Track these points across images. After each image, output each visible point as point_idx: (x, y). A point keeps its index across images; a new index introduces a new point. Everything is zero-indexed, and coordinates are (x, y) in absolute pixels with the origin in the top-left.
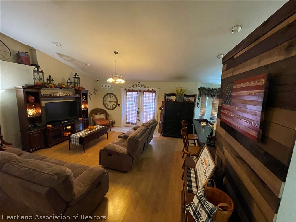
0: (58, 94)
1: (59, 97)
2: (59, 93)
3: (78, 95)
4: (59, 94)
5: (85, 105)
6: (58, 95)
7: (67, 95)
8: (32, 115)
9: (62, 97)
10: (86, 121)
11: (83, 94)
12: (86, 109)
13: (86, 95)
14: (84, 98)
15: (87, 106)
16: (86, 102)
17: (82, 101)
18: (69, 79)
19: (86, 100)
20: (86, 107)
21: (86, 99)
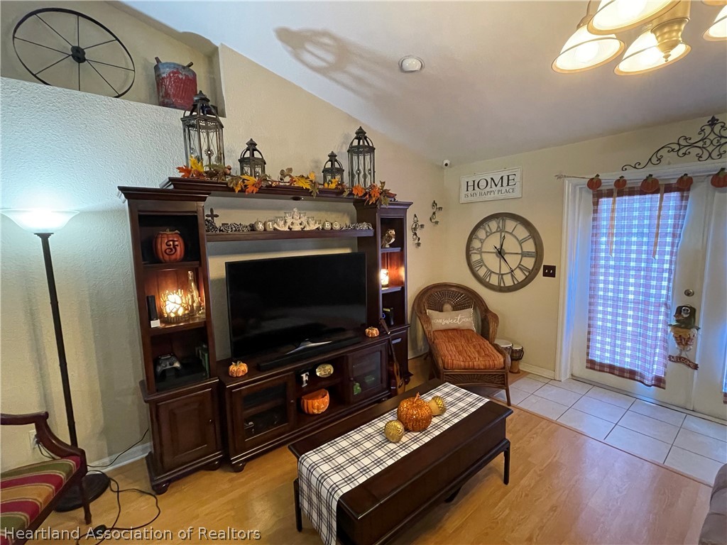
0: (285, 222)
1: (291, 235)
2: (289, 221)
3: (364, 226)
4: (289, 223)
5: (394, 271)
6: (287, 229)
7: (324, 225)
8: (178, 319)
9: (303, 234)
10: (399, 340)
11: (388, 223)
12: (399, 289)
13: (399, 225)
14: (390, 237)
15: (402, 272)
16: (401, 259)
17: (380, 252)
18: (333, 157)
19: (398, 250)
20: (399, 277)
21: (400, 242)
